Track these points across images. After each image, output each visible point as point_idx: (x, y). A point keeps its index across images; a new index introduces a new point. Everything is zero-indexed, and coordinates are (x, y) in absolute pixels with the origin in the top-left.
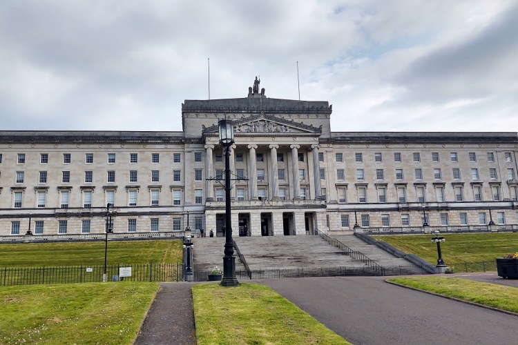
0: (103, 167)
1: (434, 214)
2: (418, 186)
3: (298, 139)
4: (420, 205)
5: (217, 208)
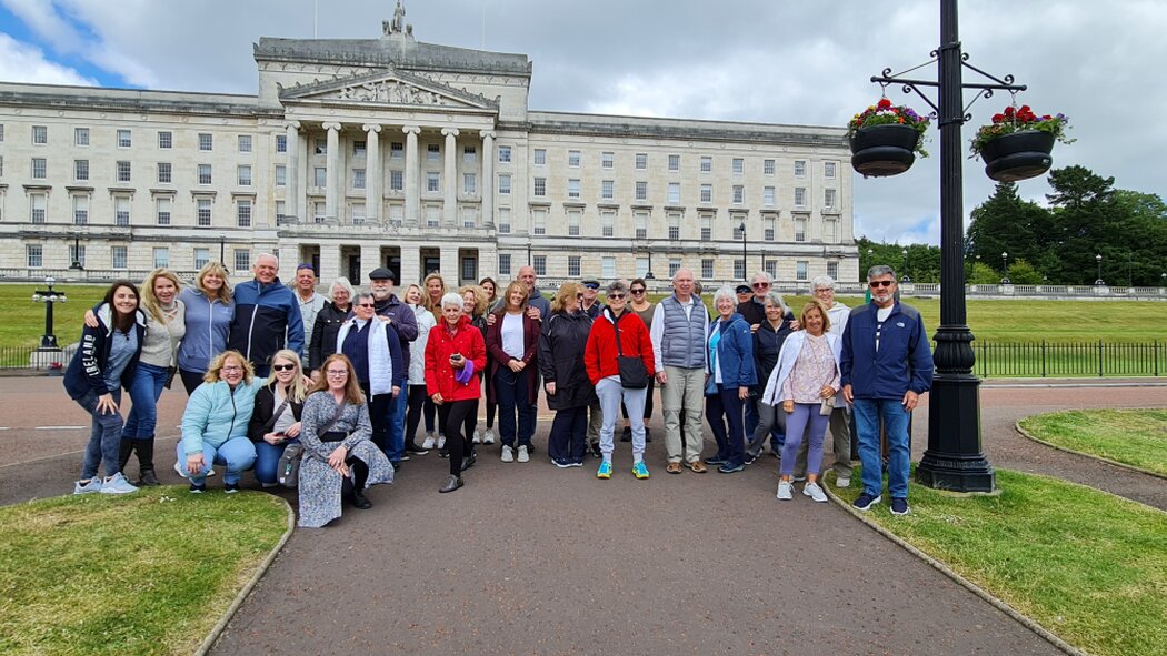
0: (107, 154)
1: (691, 260)
2: (671, 212)
3: (456, 118)
4: (668, 244)
5: (300, 235)
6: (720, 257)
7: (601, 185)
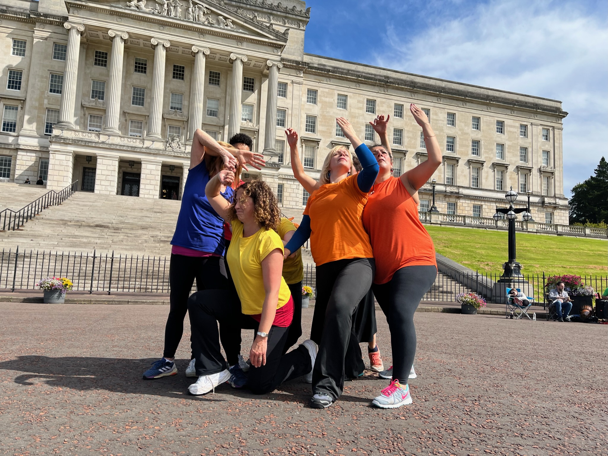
3: (245, 45)
5: (76, 142)
6: (462, 201)
7: (364, 128)
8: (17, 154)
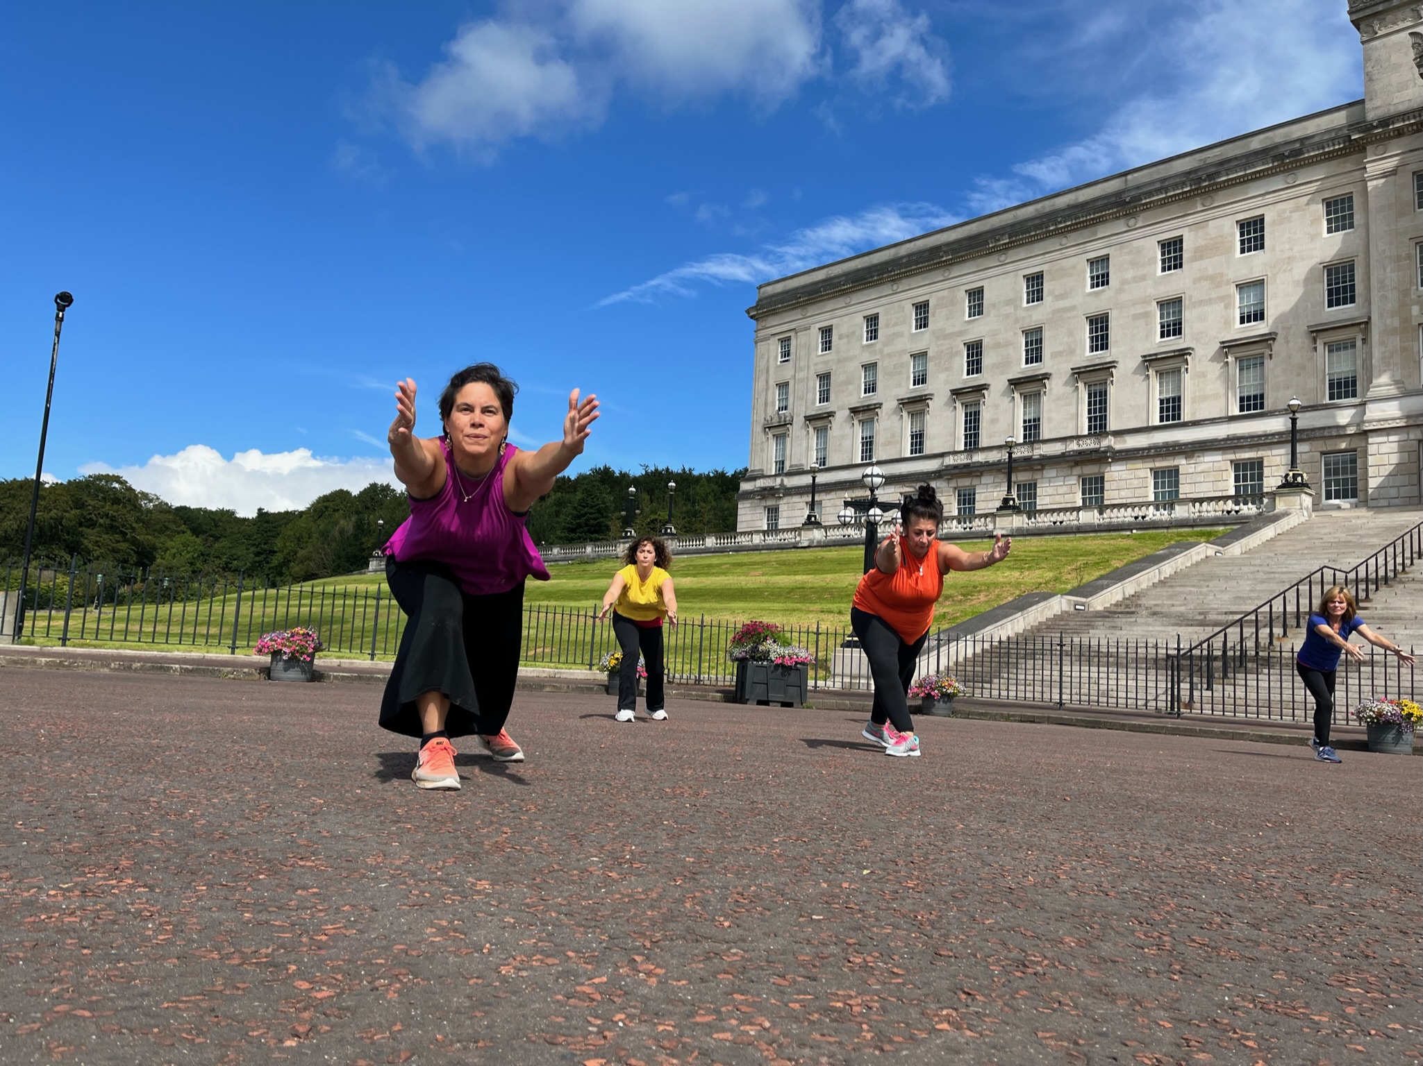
8: (1367, 443)
